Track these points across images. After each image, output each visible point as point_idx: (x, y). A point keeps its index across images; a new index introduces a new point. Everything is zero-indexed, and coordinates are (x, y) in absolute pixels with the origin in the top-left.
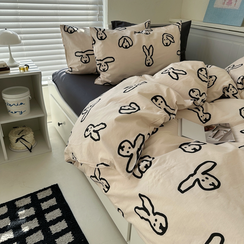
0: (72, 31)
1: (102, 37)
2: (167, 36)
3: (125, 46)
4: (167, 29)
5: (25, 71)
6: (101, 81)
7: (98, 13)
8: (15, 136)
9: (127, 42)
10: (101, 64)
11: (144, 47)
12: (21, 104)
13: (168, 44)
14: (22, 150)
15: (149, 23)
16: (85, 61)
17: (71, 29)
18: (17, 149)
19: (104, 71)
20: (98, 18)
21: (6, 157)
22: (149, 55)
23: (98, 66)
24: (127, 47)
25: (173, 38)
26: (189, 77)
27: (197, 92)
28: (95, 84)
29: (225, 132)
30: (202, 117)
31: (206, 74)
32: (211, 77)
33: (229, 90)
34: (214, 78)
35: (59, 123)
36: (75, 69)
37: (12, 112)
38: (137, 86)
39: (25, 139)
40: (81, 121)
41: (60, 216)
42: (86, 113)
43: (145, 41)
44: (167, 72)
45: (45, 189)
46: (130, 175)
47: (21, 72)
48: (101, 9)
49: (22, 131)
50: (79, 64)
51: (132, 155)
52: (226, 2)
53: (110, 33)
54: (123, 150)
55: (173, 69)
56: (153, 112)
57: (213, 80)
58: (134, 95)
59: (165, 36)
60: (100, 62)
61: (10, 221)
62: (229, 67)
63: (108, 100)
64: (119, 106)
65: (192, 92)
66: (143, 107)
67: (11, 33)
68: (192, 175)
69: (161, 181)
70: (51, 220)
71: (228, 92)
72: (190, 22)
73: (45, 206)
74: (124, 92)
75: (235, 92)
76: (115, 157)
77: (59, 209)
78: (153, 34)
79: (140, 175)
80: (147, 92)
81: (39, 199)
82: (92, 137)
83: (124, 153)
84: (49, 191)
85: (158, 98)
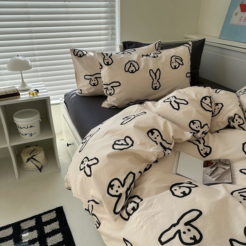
0: (81, 55)
1: (109, 62)
2: (175, 58)
3: (132, 70)
4: (176, 51)
5: (34, 96)
6: (108, 104)
7: (111, 33)
8: (26, 156)
9: (133, 66)
10: (107, 88)
11: (151, 71)
12: (31, 127)
13: (176, 67)
14: (33, 169)
15: (159, 43)
16: (93, 84)
17: (80, 53)
18: (28, 168)
19: (110, 94)
20: (111, 38)
21: (17, 177)
22: (156, 79)
23: (105, 90)
24: (134, 71)
25: (182, 61)
26: (190, 107)
27: (198, 124)
28: (102, 107)
29: (223, 170)
30: (202, 150)
31: (211, 103)
32: (217, 104)
33: (235, 120)
34: (220, 106)
35: (68, 144)
36: (85, 91)
37: (23, 134)
38: (135, 117)
39: (36, 159)
40: (80, 152)
41: (61, 241)
42: (85, 142)
43: (152, 64)
44: (169, 100)
45: (50, 211)
46: (117, 217)
47: (30, 97)
48: (114, 29)
49: (34, 150)
50: (88, 86)
51: (121, 194)
52: (242, 19)
53: (117, 58)
54: (112, 189)
55: (176, 98)
56: (146, 148)
57: (219, 108)
58: (129, 129)
59: (173, 59)
60: (106, 86)
61: (13, 243)
62: (241, 91)
63: (105, 132)
64: (114, 140)
65: (192, 123)
66: (137, 142)
67: (23, 59)
68: (174, 225)
69: (144, 228)
70: (52, 245)
71: (234, 122)
72: (204, 40)
73: (48, 229)
74: (121, 124)
75: (242, 122)
76: (104, 196)
77: (60, 234)
78: (161, 57)
79: (127, 217)
80: (143, 126)
81: (43, 221)
82: (85, 172)
83: (113, 192)
84: (54, 214)
85: (154, 131)
